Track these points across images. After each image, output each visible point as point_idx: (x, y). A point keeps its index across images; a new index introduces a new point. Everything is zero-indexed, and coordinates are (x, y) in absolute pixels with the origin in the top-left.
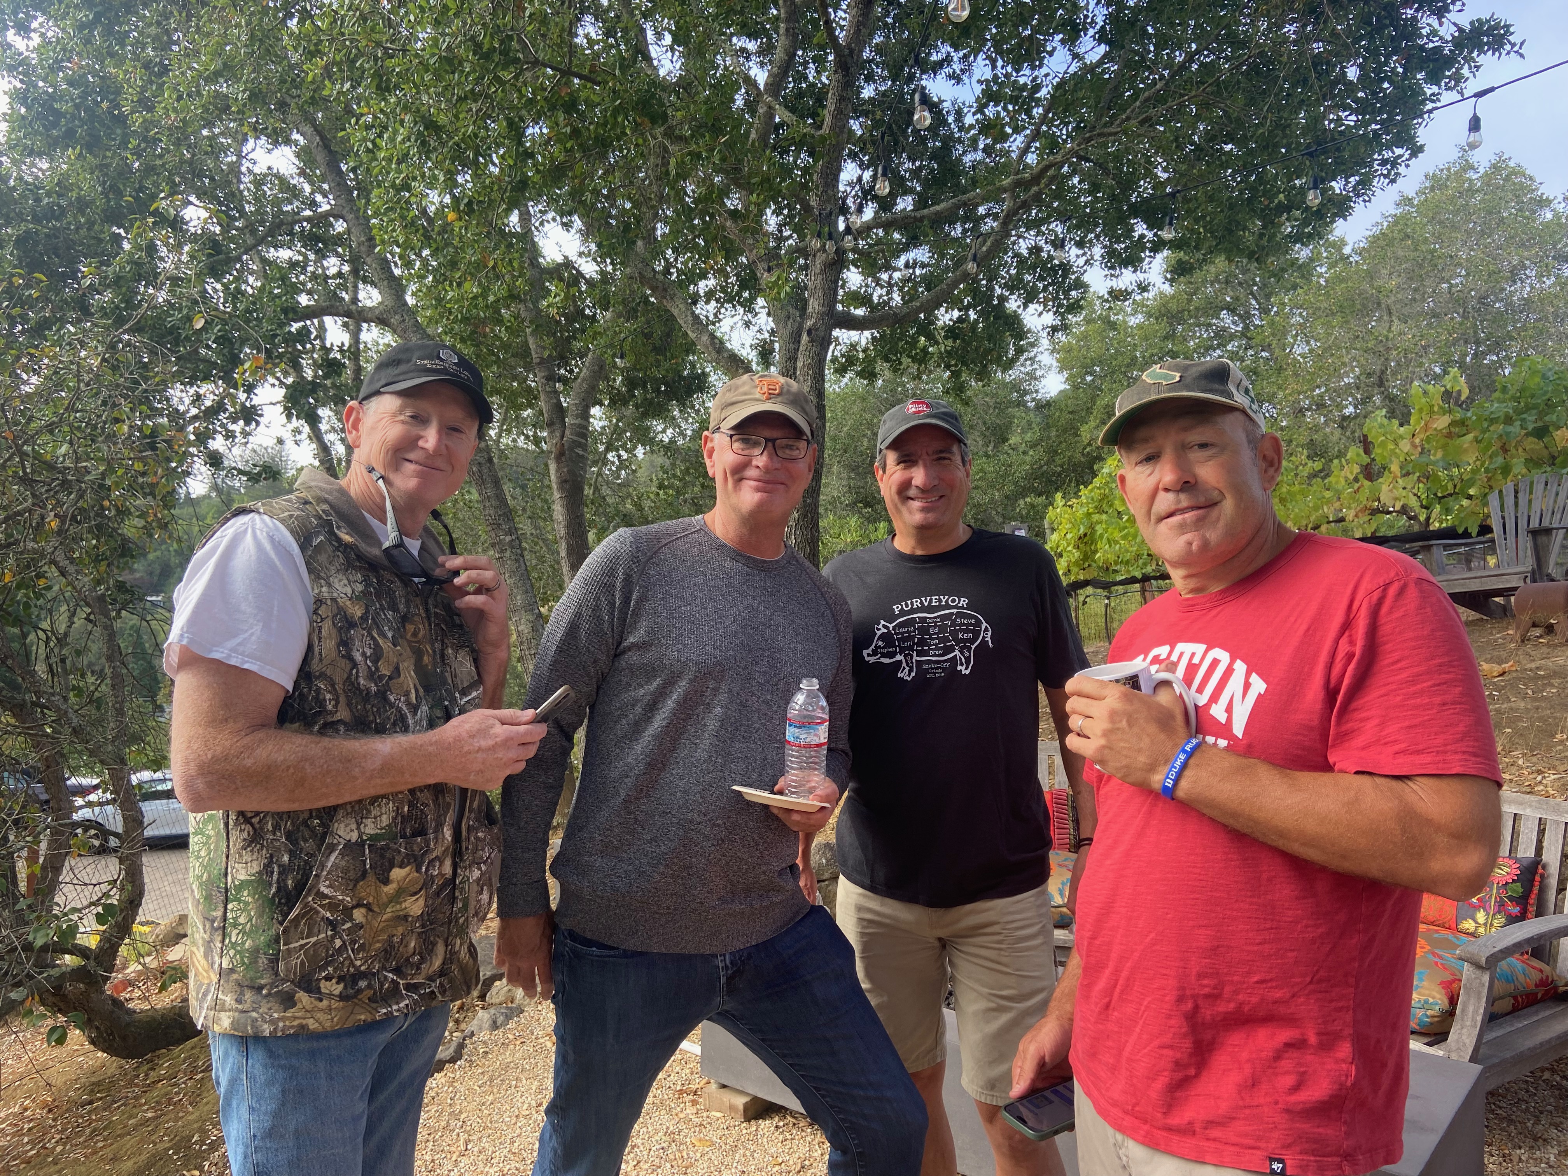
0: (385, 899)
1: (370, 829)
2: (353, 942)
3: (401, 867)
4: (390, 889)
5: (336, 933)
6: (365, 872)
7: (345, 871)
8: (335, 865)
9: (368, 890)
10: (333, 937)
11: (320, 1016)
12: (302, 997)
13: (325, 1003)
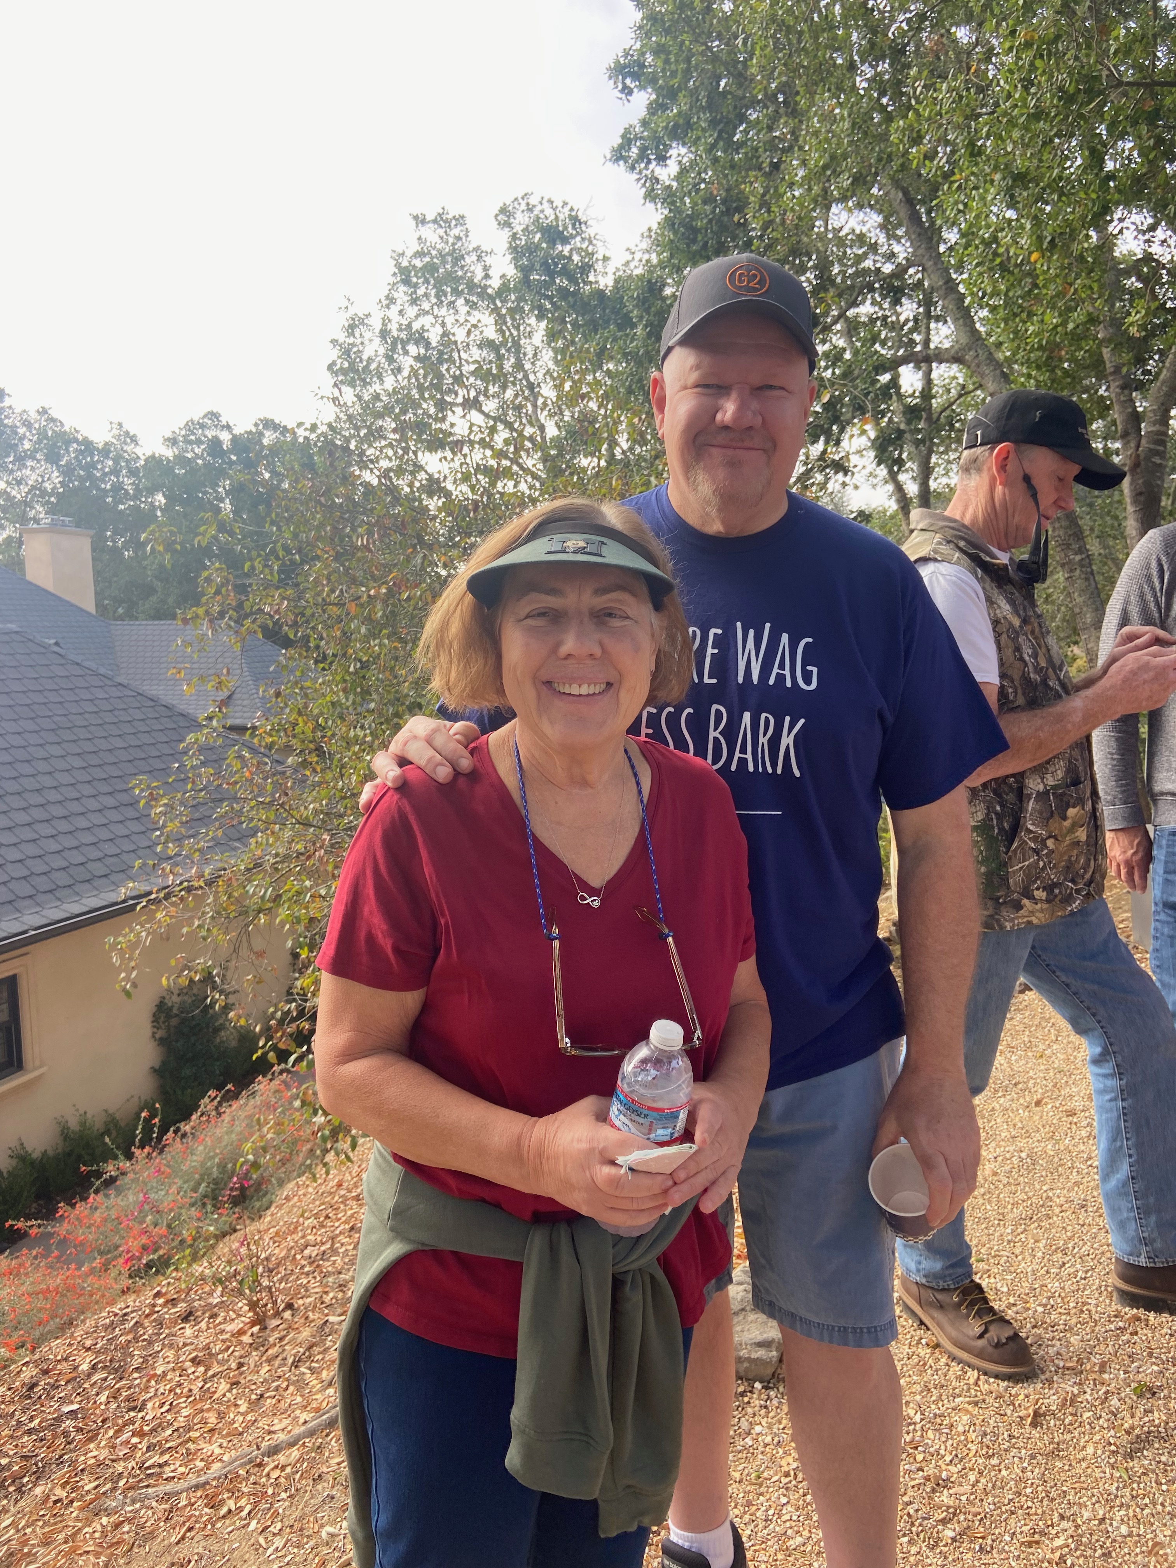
0: (1065, 831)
1: (1051, 781)
2: (1050, 862)
3: (1074, 807)
4: (1067, 824)
5: (1040, 858)
6: (1052, 812)
7: (1041, 812)
8: (1033, 809)
9: (1055, 825)
10: (1038, 860)
11: (1038, 914)
12: (1025, 902)
13: (1039, 905)
